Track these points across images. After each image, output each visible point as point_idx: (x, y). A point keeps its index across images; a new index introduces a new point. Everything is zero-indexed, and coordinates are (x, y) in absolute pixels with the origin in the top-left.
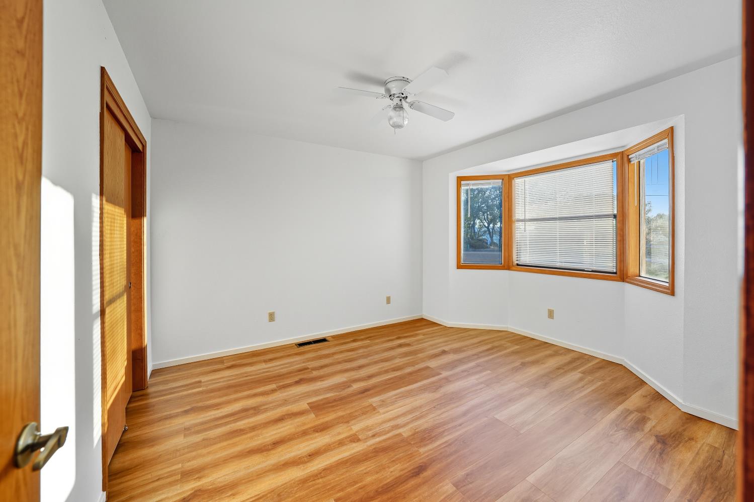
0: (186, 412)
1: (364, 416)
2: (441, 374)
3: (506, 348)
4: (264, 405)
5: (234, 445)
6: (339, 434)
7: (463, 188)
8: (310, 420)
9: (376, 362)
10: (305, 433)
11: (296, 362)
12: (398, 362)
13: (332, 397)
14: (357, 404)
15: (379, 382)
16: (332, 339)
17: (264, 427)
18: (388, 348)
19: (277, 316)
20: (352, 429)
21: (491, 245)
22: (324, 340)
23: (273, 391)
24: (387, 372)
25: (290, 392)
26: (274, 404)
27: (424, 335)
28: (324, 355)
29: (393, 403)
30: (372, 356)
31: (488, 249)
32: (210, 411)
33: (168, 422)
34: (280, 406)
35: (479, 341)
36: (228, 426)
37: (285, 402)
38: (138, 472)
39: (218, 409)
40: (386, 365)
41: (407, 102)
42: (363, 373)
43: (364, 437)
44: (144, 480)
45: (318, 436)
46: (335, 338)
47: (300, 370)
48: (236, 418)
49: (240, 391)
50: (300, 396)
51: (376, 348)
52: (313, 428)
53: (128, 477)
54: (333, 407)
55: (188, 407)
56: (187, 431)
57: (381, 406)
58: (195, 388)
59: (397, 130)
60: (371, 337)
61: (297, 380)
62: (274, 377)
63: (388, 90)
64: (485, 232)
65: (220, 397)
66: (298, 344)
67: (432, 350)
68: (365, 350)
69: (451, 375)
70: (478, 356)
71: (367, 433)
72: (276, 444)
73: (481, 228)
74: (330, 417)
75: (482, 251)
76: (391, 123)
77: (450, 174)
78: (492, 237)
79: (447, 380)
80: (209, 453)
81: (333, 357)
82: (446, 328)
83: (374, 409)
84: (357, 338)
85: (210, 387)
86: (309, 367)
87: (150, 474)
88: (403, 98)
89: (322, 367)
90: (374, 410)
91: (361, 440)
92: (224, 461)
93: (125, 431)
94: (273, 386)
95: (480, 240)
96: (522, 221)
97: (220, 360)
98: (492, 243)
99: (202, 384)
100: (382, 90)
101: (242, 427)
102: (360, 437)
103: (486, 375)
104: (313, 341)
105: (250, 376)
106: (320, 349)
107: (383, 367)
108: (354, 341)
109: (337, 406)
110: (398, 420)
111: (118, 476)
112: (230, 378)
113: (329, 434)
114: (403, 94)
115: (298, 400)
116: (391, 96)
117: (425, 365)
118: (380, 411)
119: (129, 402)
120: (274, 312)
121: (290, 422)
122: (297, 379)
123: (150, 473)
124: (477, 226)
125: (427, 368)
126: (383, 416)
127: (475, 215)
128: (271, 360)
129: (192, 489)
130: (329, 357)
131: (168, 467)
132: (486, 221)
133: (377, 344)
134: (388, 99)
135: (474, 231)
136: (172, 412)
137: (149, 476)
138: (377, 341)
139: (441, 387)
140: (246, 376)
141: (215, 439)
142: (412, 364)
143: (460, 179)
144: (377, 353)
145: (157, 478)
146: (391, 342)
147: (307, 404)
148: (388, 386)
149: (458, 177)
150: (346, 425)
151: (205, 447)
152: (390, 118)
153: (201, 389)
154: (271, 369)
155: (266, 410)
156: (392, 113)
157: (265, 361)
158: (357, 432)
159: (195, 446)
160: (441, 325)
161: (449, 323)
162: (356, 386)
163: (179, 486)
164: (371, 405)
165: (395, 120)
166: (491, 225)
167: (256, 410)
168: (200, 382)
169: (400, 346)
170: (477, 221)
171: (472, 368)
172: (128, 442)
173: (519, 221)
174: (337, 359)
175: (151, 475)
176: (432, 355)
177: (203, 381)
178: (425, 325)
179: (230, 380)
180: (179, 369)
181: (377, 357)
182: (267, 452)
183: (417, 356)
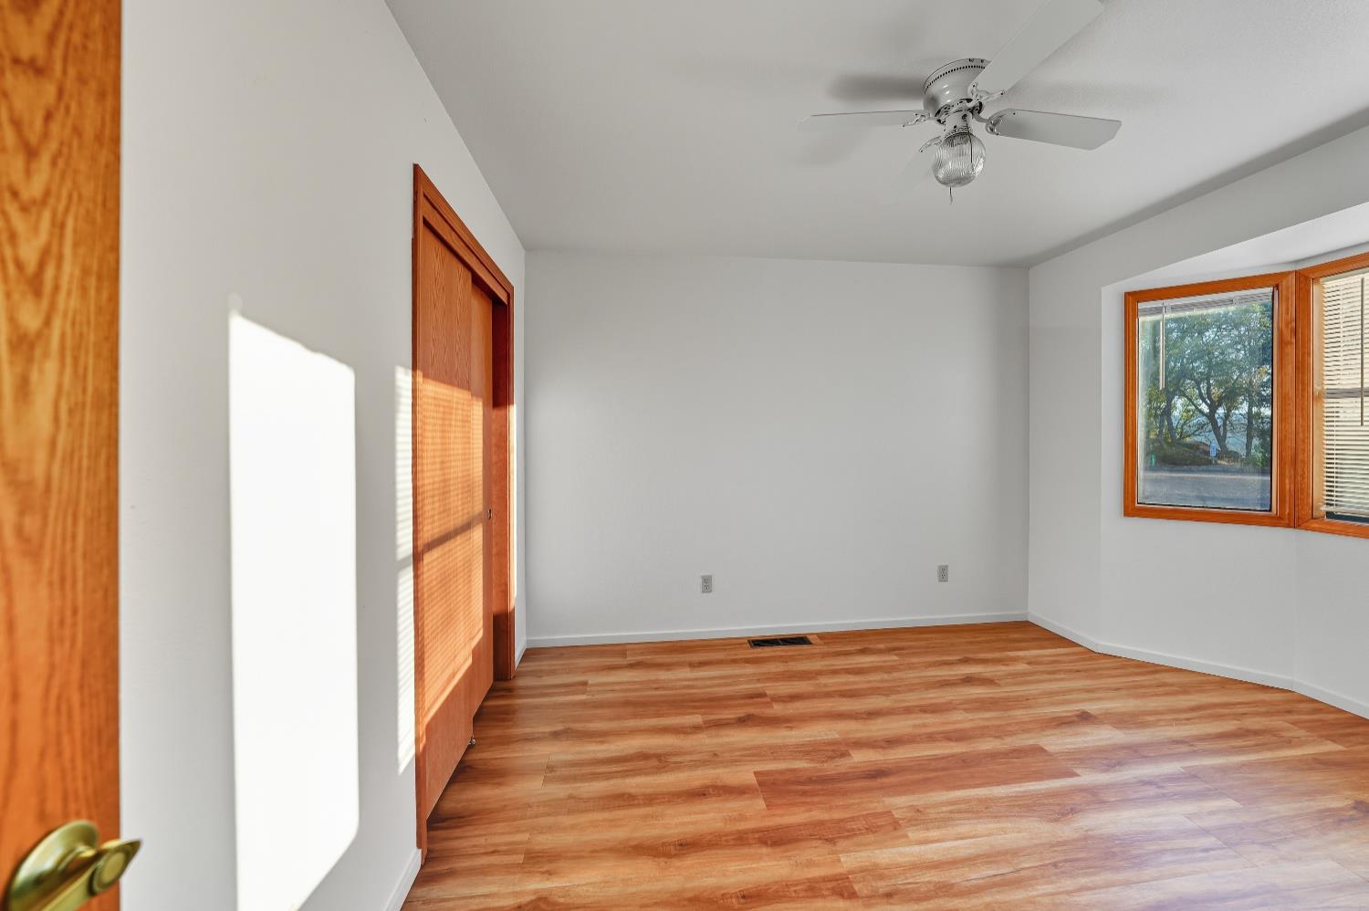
0: (556, 735)
1: (871, 837)
2: (1073, 775)
3: (1289, 743)
4: (676, 754)
5: (613, 823)
6: (810, 864)
7: (1141, 319)
8: (755, 812)
9: (908, 711)
10: (741, 840)
11: (744, 678)
12: (960, 719)
13: (805, 770)
14: (857, 801)
15: (912, 759)
16: (819, 641)
17: (669, 802)
18: (939, 682)
19: (715, 583)
20: (839, 861)
21: (1219, 456)
22: (801, 640)
23: (696, 729)
24: (931, 738)
25: (726, 740)
26: (694, 757)
27: (1029, 663)
28: (799, 672)
29: (944, 821)
30: (899, 692)
31: (1211, 468)
32: (590, 742)
33: (527, 746)
34: (703, 763)
35: (1193, 704)
36: (612, 782)
37: (714, 759)
38: (471, 828)
39: (602, 742)
40: (932, 722)
41: (981, 120)
42: (878, 728)
43: (865, 892)
44: (475, 846)
45: (768, 855)
46: (825, 638)
47: (751, 697)
48: (625, 768)
49: (642, 716)
50: (744, 753)
51: (912, 676)
52: (758, 832)
53: (457, 832)
54: (804, 793)
55: (559, 727)
56: (550, 771)
57: (912, 822)
58: (577, 694)
59: (957, 190)
60: (902, 649)
61: (742, 715)
62: (701, 700)
63: (932, 101)
64: (1201, 426)
65: (610, 719)
66: (753, 641)
67: (1053, 704)
68: (886, 676)
69: (1107, 787)
70: (1189, 746)
71: (874, 884)
72: (687, 846)
73: (1188, 416)
74: (796, 816)
75: (1192, 472)
76: (941, 176)
77: (1103, 289)
78: (1221, 440)
79: (1095, 798)
80: (573, 827)
81: (816, 679)
82: (1090, 654)
83: (896, 825)
84: (870, 646)
85: (598, 697)
86: (768, 692)
87: (484, 838)
88: (972, 110)
89: (794, 698)
90: (895, 829)
91: (857, 897)
92: (593, 852)
93: (470, 747)
94: (697, 719)
95: (1191, 446)
96: (1349, 393)
97: (619, 650)
98: (1225, 453)
99: (588, 689)
100: (919, 105)
101: (632, 791)
102: (857, 887)
103: (1220, 810)
104: (781, 639)
105: (664, 688)
106: (792, 658)
107: (924, 726)
108: (863, 652)
109: (813, 794)
110: (954, 872)
111: (445, 824)
112: (630, 687)
113: (789, 858)
114: (969, 100)
115: (739, 761)
116: (939, 112)
117: (1031, 742)
118: (910, 834)
119: (486, 698)
120: (711, 577)
121: (717, 805)
122: (741, 712)
123: (485, 835)
124: (1176, 413)
125: (1038, 750)
126: (916, 849)
127: (1174, 388)
128: (702, 664)
129: (536, 892)
130: (809, 679)
131: (510, 833)
132: (1204, 401)
133: (911, 667)
134: (934, 123)
135: (1170, 423)
136: (536, 730)
137: (482, 841)
138: (915, 660)
139: (1073, 811)
140: (656, 689)
141: (588, 800)
142: (999, 732)
143: (1133, 300)
144: (911, 688)
145: (492, 849)
146: (946, 667)
147: (755, 773)
148: (934, 774)
149: (1128, 295)
150: (828, 847)
151: (570, 812)
152: (939, 165)
153: (583, 697)
154: (699, 683)
155: (678, 767)
156: (944, 153)
157: (692, 665)
158: (851, 872)
159: (556, 806)
160: (1080, 646)
161: (1103, 643)
162: (860, 758)
163: (517, 876)
164: (890, 812)
165: (950, 166)
166: (1221, 411)
167: (661, 761)
168: (585, 684)
169: (968, 680)
170: (1179, 403)
171: (1172, 778)
172: (470, 767)
173: (1336, 394)
174: (825, 685)
175: (486, 840)
176: (1054, 719)
177: (590, 682)
178: (1034, 639)
179: (629, 690)
180: (562, 654)
181: (912, 699)
182: (666, 860)
183: (1010, 713)
